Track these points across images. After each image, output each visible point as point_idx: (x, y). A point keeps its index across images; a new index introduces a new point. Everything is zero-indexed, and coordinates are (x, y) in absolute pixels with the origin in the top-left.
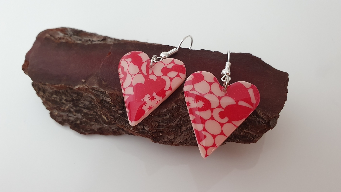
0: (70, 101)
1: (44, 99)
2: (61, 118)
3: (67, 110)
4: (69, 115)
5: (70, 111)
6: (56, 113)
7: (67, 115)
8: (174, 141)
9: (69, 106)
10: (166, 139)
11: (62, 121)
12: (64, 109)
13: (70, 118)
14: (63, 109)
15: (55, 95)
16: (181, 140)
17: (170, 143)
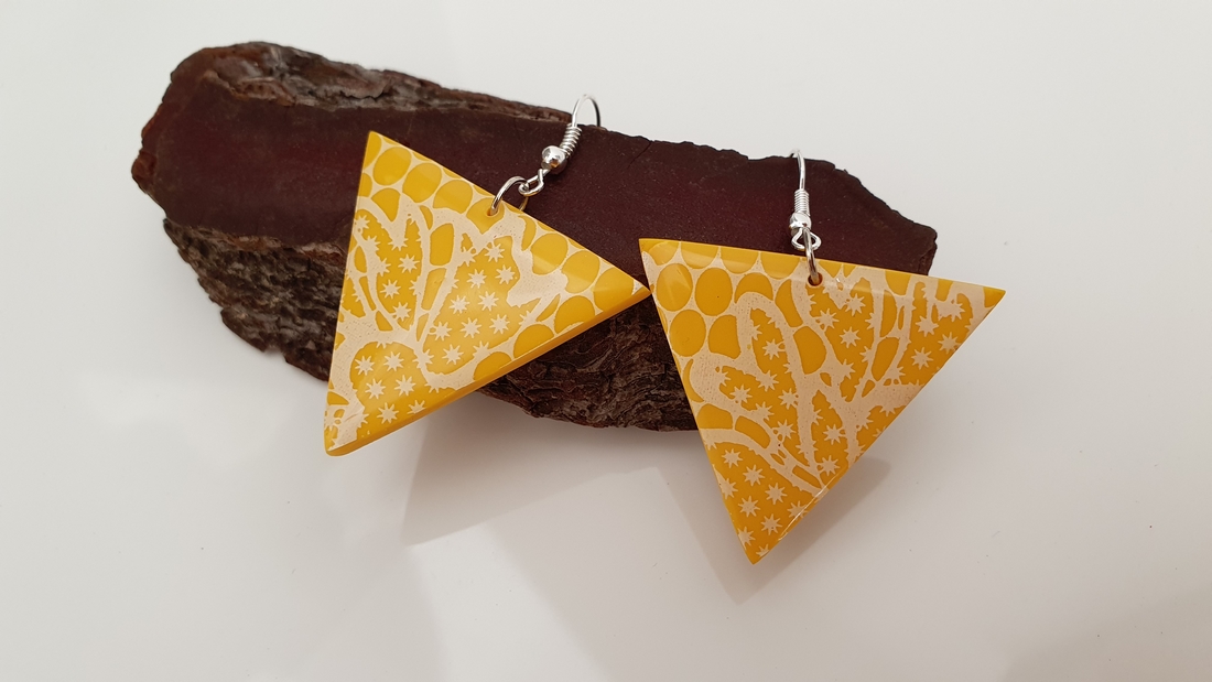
0: (286, 285)
1: (204, 273)
2: (258, 330)
3: (275, 308)
4: (283, 321)
5: (284, 312)
6: (242, 314)
7: (277, 322)
8: (591, 416)
9: (284, 298)
10: (567, 410)
11: (259, 337)
12: (267, 305)
13: (283, 331)
14: (262, 304)
15: (239, 262)
16: (610, 414)
17: (580, 419)
